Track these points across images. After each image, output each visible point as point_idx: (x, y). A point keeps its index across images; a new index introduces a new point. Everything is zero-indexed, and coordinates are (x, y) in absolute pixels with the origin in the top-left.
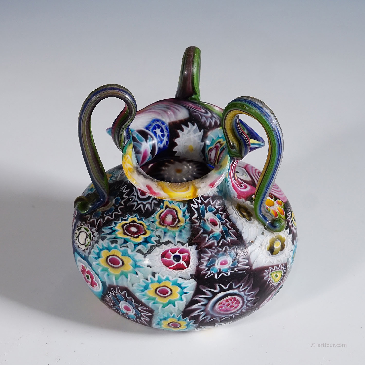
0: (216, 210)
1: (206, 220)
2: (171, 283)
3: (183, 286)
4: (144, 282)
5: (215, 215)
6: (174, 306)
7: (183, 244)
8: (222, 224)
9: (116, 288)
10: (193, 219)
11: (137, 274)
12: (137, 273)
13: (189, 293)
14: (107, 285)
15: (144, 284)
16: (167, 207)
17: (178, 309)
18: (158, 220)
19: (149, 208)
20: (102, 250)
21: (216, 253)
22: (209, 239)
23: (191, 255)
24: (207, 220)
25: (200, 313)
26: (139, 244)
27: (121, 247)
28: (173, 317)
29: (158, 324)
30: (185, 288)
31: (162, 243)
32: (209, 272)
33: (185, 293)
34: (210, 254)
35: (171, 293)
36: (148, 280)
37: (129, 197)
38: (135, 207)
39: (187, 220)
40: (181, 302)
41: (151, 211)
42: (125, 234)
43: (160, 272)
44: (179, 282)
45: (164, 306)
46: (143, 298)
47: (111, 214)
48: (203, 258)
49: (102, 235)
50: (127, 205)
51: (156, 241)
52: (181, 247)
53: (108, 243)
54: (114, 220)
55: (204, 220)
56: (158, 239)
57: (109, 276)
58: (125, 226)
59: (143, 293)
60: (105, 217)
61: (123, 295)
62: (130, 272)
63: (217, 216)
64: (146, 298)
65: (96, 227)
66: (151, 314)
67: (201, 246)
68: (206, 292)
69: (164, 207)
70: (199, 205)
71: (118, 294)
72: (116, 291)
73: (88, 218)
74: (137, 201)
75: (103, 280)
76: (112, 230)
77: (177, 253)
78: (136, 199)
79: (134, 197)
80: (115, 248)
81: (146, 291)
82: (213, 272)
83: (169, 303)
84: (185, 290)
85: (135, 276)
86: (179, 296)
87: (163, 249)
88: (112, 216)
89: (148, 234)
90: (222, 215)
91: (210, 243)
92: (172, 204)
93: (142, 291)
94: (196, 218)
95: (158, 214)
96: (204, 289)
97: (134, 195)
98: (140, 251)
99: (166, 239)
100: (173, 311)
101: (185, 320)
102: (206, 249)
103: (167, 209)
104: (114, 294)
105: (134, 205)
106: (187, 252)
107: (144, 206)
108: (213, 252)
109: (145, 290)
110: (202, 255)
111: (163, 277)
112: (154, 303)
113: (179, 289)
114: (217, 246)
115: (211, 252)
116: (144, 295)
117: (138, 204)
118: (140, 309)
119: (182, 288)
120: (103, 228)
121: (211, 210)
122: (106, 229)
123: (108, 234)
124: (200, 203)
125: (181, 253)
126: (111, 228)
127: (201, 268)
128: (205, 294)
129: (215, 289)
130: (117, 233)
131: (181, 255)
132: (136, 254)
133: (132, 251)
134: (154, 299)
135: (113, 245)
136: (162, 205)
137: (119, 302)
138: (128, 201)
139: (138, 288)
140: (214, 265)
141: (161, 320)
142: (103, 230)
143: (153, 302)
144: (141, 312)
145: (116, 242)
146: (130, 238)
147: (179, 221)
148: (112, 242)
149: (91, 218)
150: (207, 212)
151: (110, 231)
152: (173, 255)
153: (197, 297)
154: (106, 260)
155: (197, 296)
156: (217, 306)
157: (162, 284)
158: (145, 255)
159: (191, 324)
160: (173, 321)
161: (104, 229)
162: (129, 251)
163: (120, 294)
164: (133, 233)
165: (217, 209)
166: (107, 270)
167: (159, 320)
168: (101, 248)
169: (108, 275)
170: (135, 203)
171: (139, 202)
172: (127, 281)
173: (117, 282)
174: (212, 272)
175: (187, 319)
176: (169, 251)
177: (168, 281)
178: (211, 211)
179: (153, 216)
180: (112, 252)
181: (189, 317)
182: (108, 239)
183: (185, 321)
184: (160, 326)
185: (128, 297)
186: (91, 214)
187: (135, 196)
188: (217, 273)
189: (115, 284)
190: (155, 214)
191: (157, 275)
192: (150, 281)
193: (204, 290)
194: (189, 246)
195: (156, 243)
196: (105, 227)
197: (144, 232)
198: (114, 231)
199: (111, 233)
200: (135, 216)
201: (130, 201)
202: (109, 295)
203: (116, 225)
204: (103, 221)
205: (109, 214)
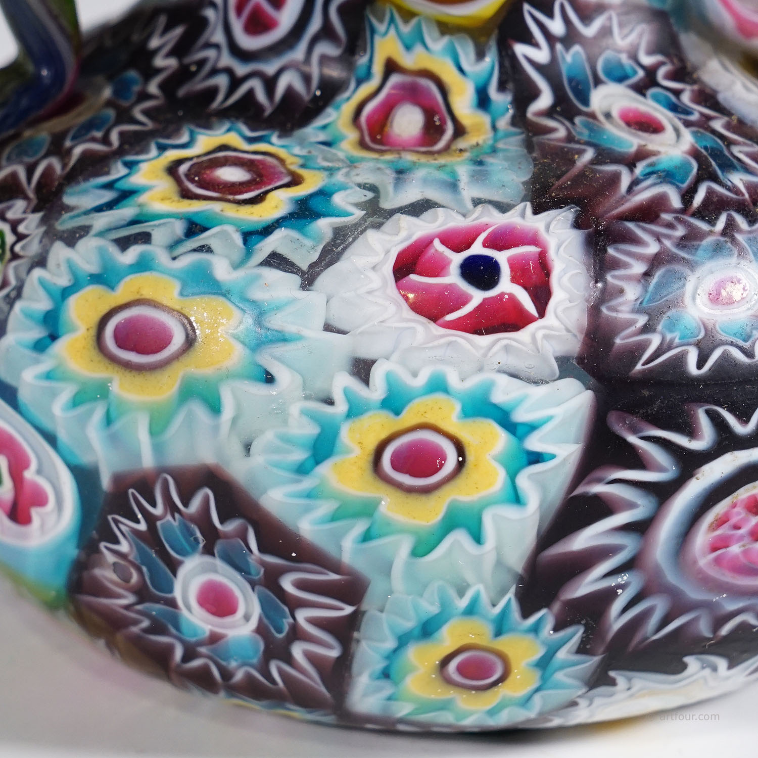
0: (642, 73)
1: (601, 118)
2: (458, 407)
3: (521, 416)
4: (314, 417)
5: (644, 96)
6: (478, 539)
7: (503, 208)
8: (688, 124)
9: (154, 483)
10: (530, 114)
11: (269, 379)
12: (268, 373)
13: (553, 457)
14: (106, 482)
15: (311, 430)
16: (391, 67)
17: (499, 563)
18: (352, 135)
19: (299, 86)
20: (66, 293)
21: (684, 242)
22: (635, 183)
23: (552, 254)
24: (608, 116)
25: (612, 582)
26: (267, 230)
27: (174, 259)
28: (471, 611)
29: (386, 674)
30: (532, 428)
31: (392, 213)
32: (655, 341)
33: (536, 458)
34: (653, 248)
35: (461, 465)
36: (330, 402)
37: (185, 61)
38: (220, 97)
39: (503, 123)
40: (511, 512)
41: (307, 99)
42: (186, 195)
43: (393, 352)
44: (499, 397)
45: (422, 548)
46: (307, 510)
47: (99, 134)
48: (616, 264)
49: (65, 223)
50: (181, 94)
51: (358, 205)
52: (496, 220)
53: (101, 251)
54: (119, 153)
55: (593, 116)
56: (370, 195)
57: (117, 426)
58: (183, 169)
59: (307, 483)
60: (70, 150)
61: (192, 519)
62: (230, 376)
63: (656, 99)
64: (325, 508)
65: (26, 199)
66: (348, 610)
67: (600, 210)
68: (645, 451)
69: (378, 69)
70: (558, 45)
71: (169, 517)
72: (154, 505)
74: (229, 71)
75: (85, 459)
76: (118, 190)
77: (477, 249)
78: (226, 60)
79: (212, 53)
80: (143, 265)
81: (325, 469)
82: (677, 341)
83: (449, 524)
84: (534, 443)
85: (261, 390)
86: (501, 476)
87: (403, 234)
88: (106, 140)
89: (311, 183)
90: (677, 93)
91: (643, 196)
92: (419, 48)
93: (302, 470)
94: (550, 113)
95: (349, 107)
96: (634, 430)
97: (208, 45)
98: (276, 261)
99: (412, 194)
100: (469, 576)
101: (535, 629)
102: (631, 225)
103: (395, 79)
104: (142, 526)
105: (212, 92)
106: (534, 240)
107: (270, 84)
108: (668, 237)
109: (318, 463)
110: (611, 251)
111: (415, 375)
112: (367, 537)
113: (501, 439)
114: (684, 211)
115: (658, 238)
116: (309, 495)
117: (236, 82)
118: (287, 584)
119: (520, 430)
120: (69, 190)
121: (618, 73)
122: (85, 192)
123: (99, 209)
124: (561, 40)
125: (500, 249)
126: (109, 186)
127: (614, 314)
128: (636, 460)
129: (691, 431)
130: (143, 198)
131: (502, 258)
132: (258, 277)
133: (237, 266)
134: (367, 510)
135: (133, 253)
136: (364, 59)
137: (174, 566)
138: (183, 75)
139: (276, 457)
140: (676, 303)
141: (403, 641)
142: (67, 200)
143: (360, 527)
144: (294, 604)
145: (145, 238)
146: (216, 207)
147: (460, 131)
148: (124, 244)
150: (598, 82)
151: (108, 196)
152: (457, 259)
153: (599, 481)
154: (95, 338)
155: (598, 474)
156: (702, 537)
157: (409, 418)
158: (308, 279)
159: (562, 655)
160: (471, 639)
161: (72, 194)
162: (221, 269)
163: (177, 515)
164: (228, 191)
165: (651, 72)
166: (101, 392)
167: (390, 644)
168: (64, 281)
169: (108, 421)
170: (222, 81)
171: (241, 69)
172: (216, 429)
173: (158, 449)
174: (669, 337)
175: (546, 616)
176: (437, 243)
177: (440, 396)
178: (621, 79)
179: (320, 122)
180: (124, 292)
181: (557, 606)
182: (101, 234)
183: (531, 636)
184: (396, 684)
185: (222, 522)
187: (217, 46)
188: (697, 344)
189: (148, 461)
190: (328, 110)
191: (378, 374)
192: (341, 407)
193: (632, 439)
194: (536, 212)
195: (359, 214)
196: (78, 183)
197: (286, 180)
198: (126, 195)
199: (110, 206)
200: (229, 130)
201: (194, 74)
202: (117, 542)
203: (135, 168)
204: (64, 166)
205: (89, 136)
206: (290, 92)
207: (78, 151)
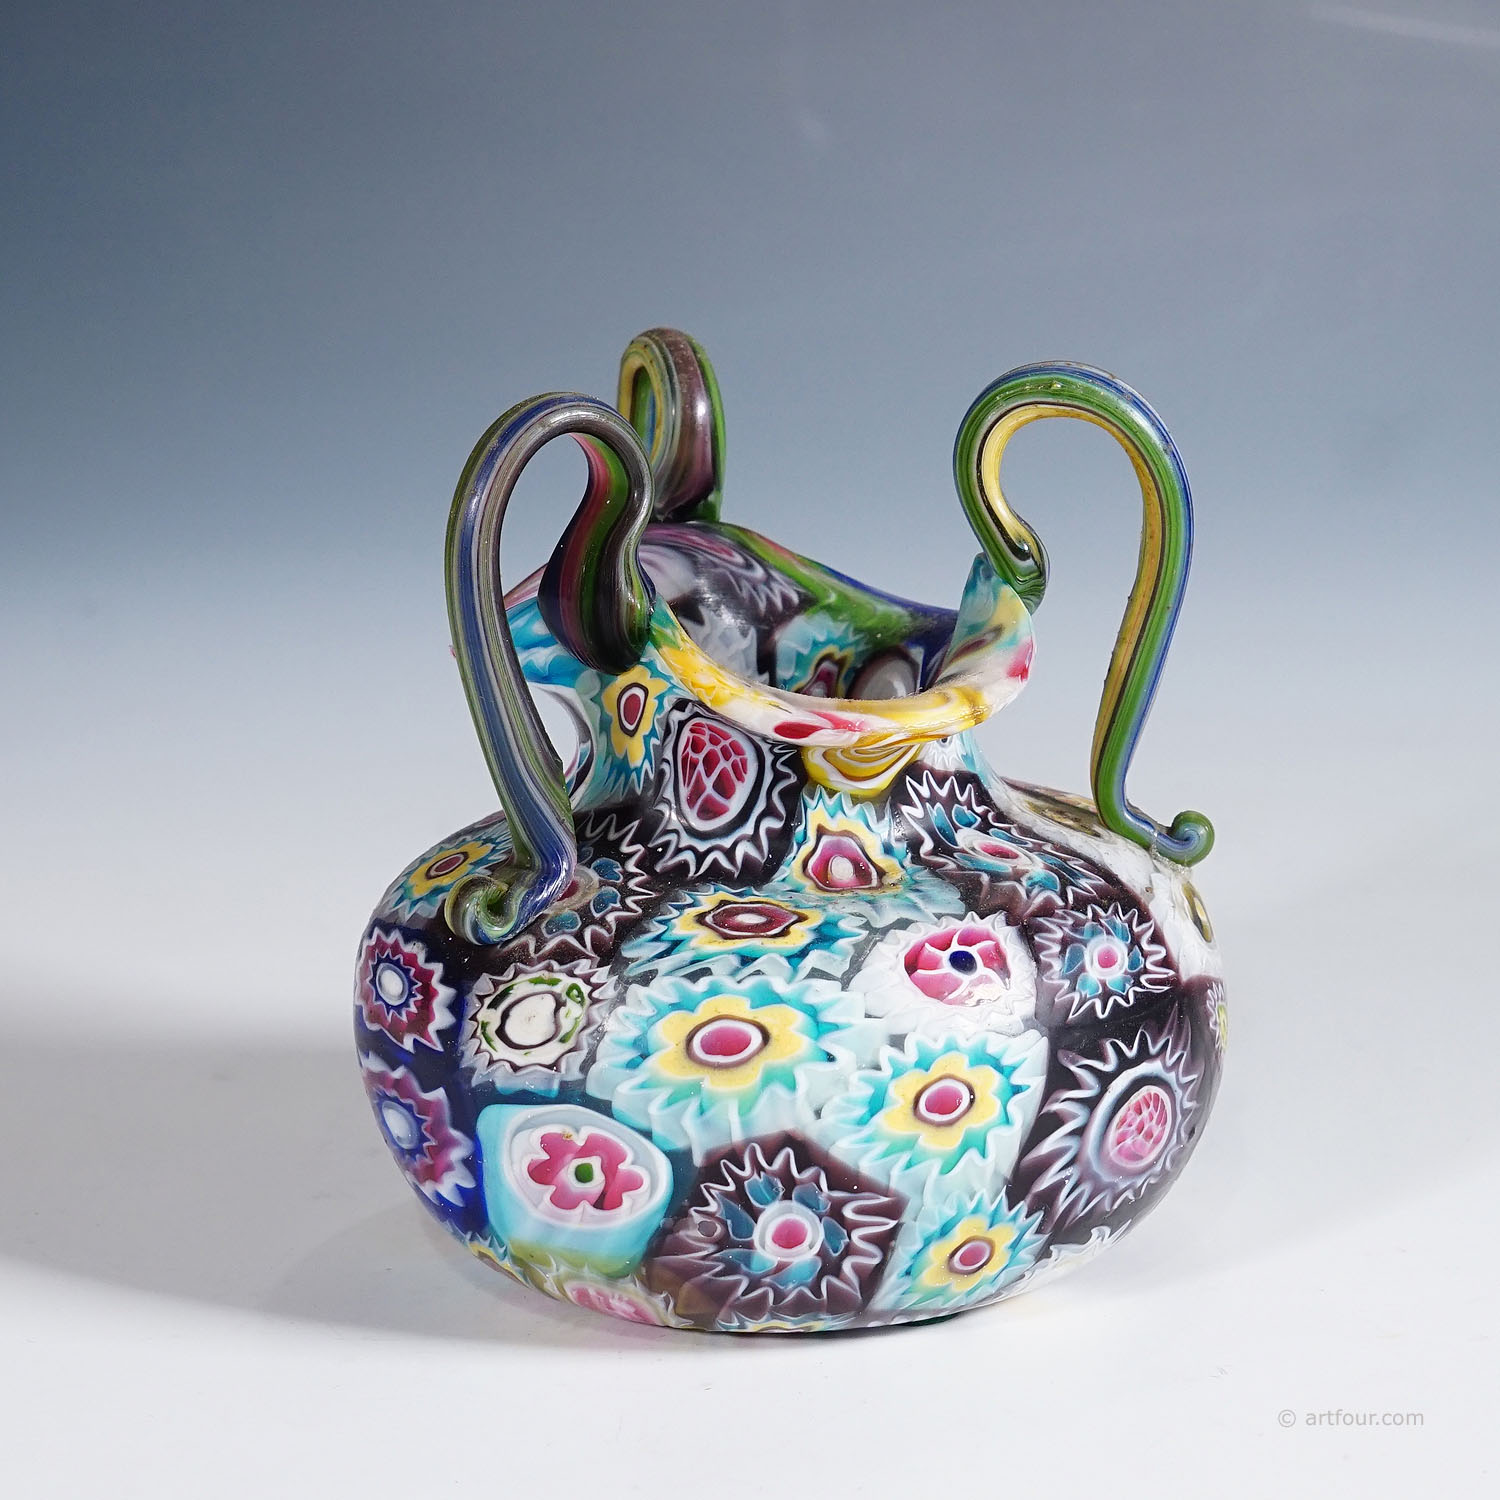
0: (979, 819)
1: (971, 852)
2: (966, 1060)
3: (1006, 1062)
4: (867, 1081)
5: (988, 834)
6: (983, 1154)
7: (961, 918)
8: (1030, 850)
9: (743, 1153)
10: (922, 855)
11: (831, 1058)
12: (829, 1054)
13: (1029, 1087)
14: (698, 1160)
15: (869, 1091)
16: (821, 832)
17: (996, 1173)
18: (808, 885)
19: (754, 853)
20: (651, 1022)
21: (1077, 926)
22: (1028, 893)
23: (1003, 945)
24: (973, 849)
25: (1062, 1175)
26: (803, 953)
27: (739, 982)
28: (975, 1211)
29: (908, 1273)
30: (1014, 1068)
31: (885, 931)
32: (1077, 997)
33: (1017, 1090)
34: (1059, 935)
35: (972, 1101)
36: (878, 1068)
37: (650, 845)
38: (693, 869)
39: (907, 862)
40: (1004, 1131)
41: (763, 862)
42: (726, 937)
43: (918, 1026)
44: (992, 1050)
45: (947, 1168)
46: (866, 1151)
47: (618, 905)
48: (1043, 948)
49: (633, 971)
50: (658, 868)
51: (860, 927)
52: (960, 926)
53: (674, 985)
54: (647, 916)
55: (963, 851)
56: (865, 920)
57: (708, 1114)
58: (709, 919)
59: (867, 1131)
60: (603, 919)
61: (774, 1174)
62: (801, 1061)
63: (996, 835)
64: (880, 1147)
65: (588, 957)
66: (892, 1223)
67: (1018, 911)
68: (1080, 1076)
69: (811, 834)
70: (928, 805)
71: (756, 1176)
72: (742, 1168)
73: (525, 947)
74: (692, 848)
75: (679, 1144)
76: (667, 941)
77: (955, 947)
78: (687, 841)
79: (672, 837)
80: (713, 991)
81: (879, 1118)
82: (1088, 996)
83: (964, 1148)
84: (1016, 1080)
85: (829, 1066)
86: (999, 1104)
87: (903, 943)
88: (626, 908)
89: (816, 919)
90: (1008, 831)
91: (1038, 900)
92: (840, 815)
93: (862, 1122)
94: (934, 852)
95: (797, 864)
96: (1073, 1062)
97: (667, 832)
98: (815, 973)
99: (890, 916)
100: (976, 1186)
101: (1014, 1218)
102: (1041, 920)
103: (825, 840)
104: (732, 1187)
105: (685, 865)
106: (988, 937)
107: (729, 854)
108: (1065, 926)
109: (872, 1116)
110: (1036, 938)
111: (936, 1040)
112: (909, 1165)
113: (996, 1078)
114: (1066, 907)
115: (1060, 926)
116: (869, 1140)
117: (700, 857)
118: (848, 1212)
119: (1006, 1072)
120: (623, 946)
121: (966, 821)
122: (640, 946)
123: (661, 956)
124: (929, 800)
125: (970, 945)
126: (657, 939)
127: (1051, 982)
128: (1076, 1084)
129: (1103, 1058)
130: (693, 943)
131: (973, 950)
132: (809, 987)
133: (789, 982)
134: (910, 1144)
135: (704, 983)
136: (800, 829)
137: (755, 1214)
138: (653, 856)
139: (843, 1115)
140: (1082, 969)
141: (927, 1242)
142: (626, 954)
143: (905, 1158)
144: (851, 1226)
145: (706, 972)
146: (756, 942)
147: (881, 873)
148: (694, 977)
149: (541, 942)
150: (956, 829)
151: (662, 947)
152: (945, 955)
153: (1056, 1101)
154: (684, 1051)
155: (1054, 1096)
156: (1113, 1135)
157: (936, 1071)
158: (846, 982)
159: (1028, 1236)
160: (974, 1233)
161: (632, 948)
162: (780, 986)
163: (762, 1173)
164: (756, 930)
165: (983, 818)
166: (696, 1089)
167: (919, 1246)
168: (649, 1012)
169: (702, 1111)
170: (689, 856)
171: (702, 847)
172: (793, 1102)
173: (745, 1125)
174: (1083, 994)
175: (1023, 1206)
176: (927, 945)
177: (953, 1054)
178: (969, 825)
179: (778, 877)
180: (704, 1012)
181: (1029, 1198)
182: (670, 973)
183: (1011, 1224)
184: (914, 1279)
185: (799, 1172)
186: (532, 929)
187: (676, 832)
188: (1099, 996)
189: (738, 1136)
190: (782, 867)
191: (909, 1043)
192: (887, 1071)
193: (1073, 1068)
194: (982, 918)
195: (865, 933)
196: (630, 940)
197: (795, 918)
198: (676, 944)
199: (667, 953)
200: (715, 891)
201: (662, 854)
202: (707, 1204)
203: (670, 924)
204: (609, 930)
205: (610, 908)
206: (747, 858)
207: (611, 918)
